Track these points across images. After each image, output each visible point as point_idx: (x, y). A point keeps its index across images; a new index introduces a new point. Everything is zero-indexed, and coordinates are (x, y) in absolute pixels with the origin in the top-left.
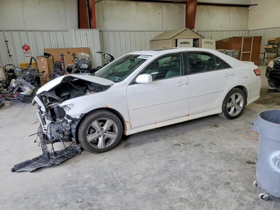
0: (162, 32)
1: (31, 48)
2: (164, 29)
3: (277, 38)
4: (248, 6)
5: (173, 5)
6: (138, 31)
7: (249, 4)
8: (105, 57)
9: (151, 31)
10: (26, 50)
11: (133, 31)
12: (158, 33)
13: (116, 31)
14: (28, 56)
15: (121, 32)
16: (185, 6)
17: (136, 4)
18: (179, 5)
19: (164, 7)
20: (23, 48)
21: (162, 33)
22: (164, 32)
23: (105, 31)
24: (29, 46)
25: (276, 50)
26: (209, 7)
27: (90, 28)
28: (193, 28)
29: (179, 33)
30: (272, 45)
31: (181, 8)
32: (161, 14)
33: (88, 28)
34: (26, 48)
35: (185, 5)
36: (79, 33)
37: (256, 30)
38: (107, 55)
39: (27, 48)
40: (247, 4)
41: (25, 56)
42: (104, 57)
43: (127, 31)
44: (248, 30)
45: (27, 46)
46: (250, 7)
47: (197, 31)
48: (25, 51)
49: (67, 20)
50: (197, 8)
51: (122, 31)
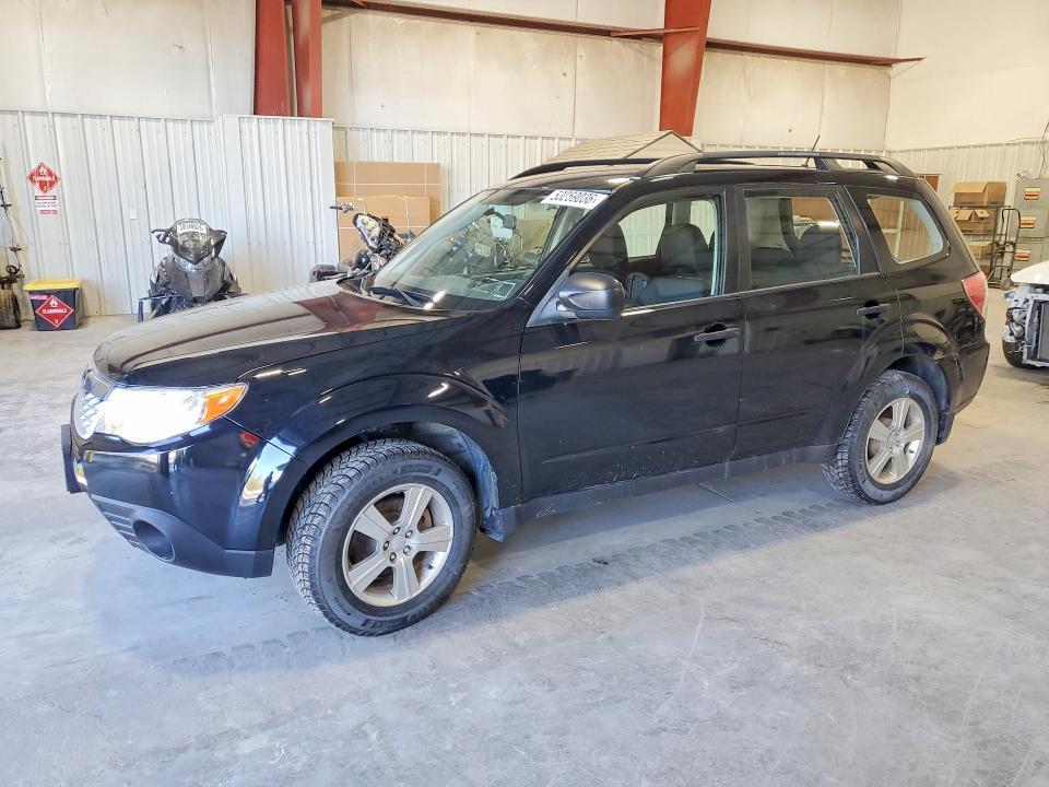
0: (573, 143)
1: (64, 181)
2: (580, 131)
3: (989, 183)
4: (887, 63)
5: (616, 43)
6: (482, 135)
7: (892, 57)
8: (359, 224)
9: (531, 138)
10: (42, 185)
11: (464, 134)
12: (556, 147)
13: (399, 131)
14: (51, 208)
15: (416, 135)
16: (659, 49)
17: (478, 34)
18: (636, 44)
19: (581, 52)
20: (31, 178)
21: (573, 145)
22: (578, 142)
23: (357, 129)
24: (58, 175)
25: (991, 227)
26: (748, 57)
27: (299, 116)
28: (689, 134)
29: (638, 148)
30: (970, 208)
31: (645, 57)
32: (570, 75)
33: (292, 115)
34: (43, 179)
35: (662, 48)
36: (255, 130)
37: (915, 150)
38: (367, 219)
39: (48, 179)
40: (886, 56)
41: (39, 209)
42: (355, 224)
43: (438, 133)
44: (888, 148)
45: (50, 173)
46: (897, 67)
47: (702, 145)
48: (38, 192)
49: (212, 79)
50: (704, 58)
51: (419, 132)
